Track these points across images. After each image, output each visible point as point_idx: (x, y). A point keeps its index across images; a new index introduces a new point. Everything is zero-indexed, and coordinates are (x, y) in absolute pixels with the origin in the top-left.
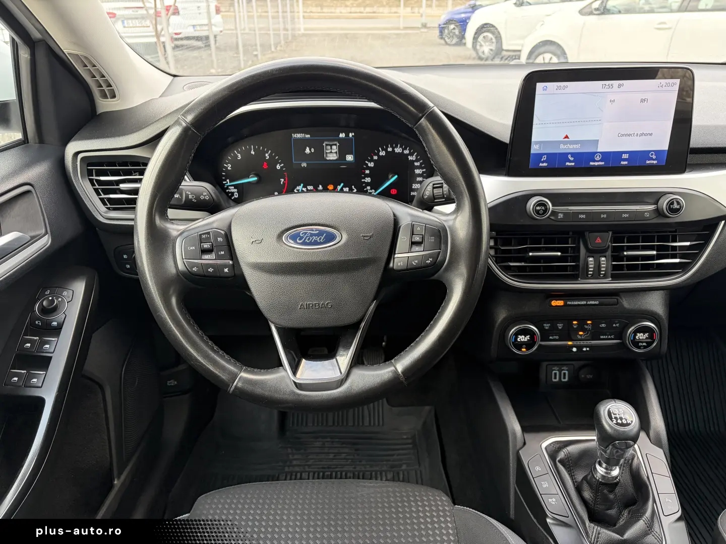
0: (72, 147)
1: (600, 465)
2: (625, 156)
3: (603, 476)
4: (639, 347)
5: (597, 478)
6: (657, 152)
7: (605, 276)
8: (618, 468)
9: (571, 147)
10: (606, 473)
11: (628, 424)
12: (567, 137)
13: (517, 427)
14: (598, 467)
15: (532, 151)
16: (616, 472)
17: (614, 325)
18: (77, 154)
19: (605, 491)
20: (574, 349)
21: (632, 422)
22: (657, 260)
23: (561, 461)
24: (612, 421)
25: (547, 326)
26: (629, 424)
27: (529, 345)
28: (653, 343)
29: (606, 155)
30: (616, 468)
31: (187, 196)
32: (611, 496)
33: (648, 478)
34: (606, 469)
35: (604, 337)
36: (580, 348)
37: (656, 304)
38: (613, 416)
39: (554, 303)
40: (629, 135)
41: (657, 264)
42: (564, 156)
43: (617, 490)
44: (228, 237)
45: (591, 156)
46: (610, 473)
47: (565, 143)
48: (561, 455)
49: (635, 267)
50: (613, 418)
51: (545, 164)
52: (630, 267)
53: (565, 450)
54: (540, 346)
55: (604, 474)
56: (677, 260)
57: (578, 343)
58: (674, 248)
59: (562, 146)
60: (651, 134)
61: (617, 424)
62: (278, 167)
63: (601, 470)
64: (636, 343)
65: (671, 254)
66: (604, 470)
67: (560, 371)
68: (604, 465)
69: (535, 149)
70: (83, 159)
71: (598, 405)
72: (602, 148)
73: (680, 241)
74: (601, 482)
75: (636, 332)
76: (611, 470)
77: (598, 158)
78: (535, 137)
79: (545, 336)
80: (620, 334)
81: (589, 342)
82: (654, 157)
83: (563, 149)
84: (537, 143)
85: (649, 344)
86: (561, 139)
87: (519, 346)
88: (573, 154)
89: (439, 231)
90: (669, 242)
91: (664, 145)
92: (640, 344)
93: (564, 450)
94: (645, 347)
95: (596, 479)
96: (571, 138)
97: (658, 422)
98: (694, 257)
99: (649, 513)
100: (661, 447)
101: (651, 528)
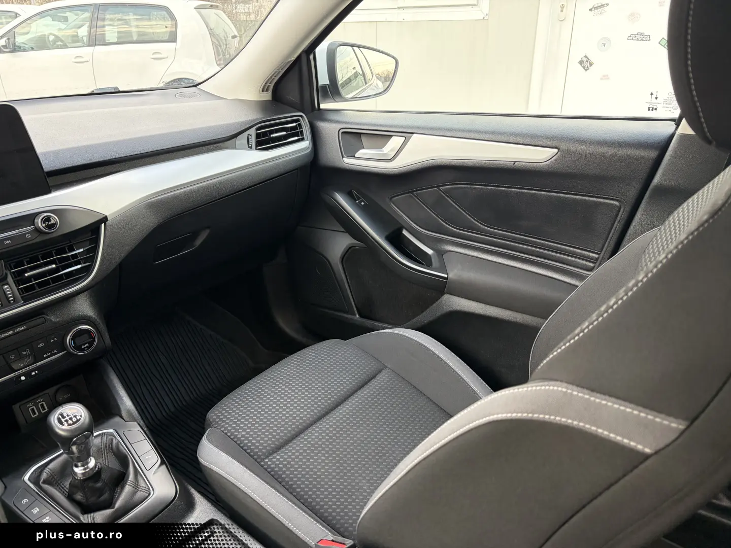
1: (77, 466)
3: (83, 474)
4: (83, 350)
5: (79, 478)
7: (16, 301)
10: (85, 469)
11: (78, 421)
14: (76, 469)
16: (92, 463)
17: (52, 341)
20: (23, 378)
21: (81, 416)
22: (63, 271)
23: (45, 482)
24: (63, 425)
26: (80, 419)
28: (94, 341)
30: (91, 459)
32: (99, 485)
34: (83, 466)
35: (48, 354)
36: (27, 374)
37: (84, 307)
38: (63, 420)
41: (65, 274)
43: (104, 476)
46: (88, 467)
49: (46, 283)
50: (63, 421)
55: (83, 471)
56: (79, 266)
57: (24, 370)
58: (75, 256)
61: (69, 425)
63: (79, 470)
64: (79, 348)
65: (74, 262)
66: (82, 468)
67: (37, 406)
68: (80, 464)
71: (48, 418)
73: (77, 250)
74: (84, 479)
75: (74, 338)
76: (87, 463)
80: (62, 346)
81: (34, 366)
85: (91, 344)
90: (66, 253)
92: (83, 347)
93: (45, 471)
94: (89, 347)
95: (77, 480)
97: (126, 403)
98: (93, 259)
99: (131, 477)
100: (135, 420)
101: (136, 486)
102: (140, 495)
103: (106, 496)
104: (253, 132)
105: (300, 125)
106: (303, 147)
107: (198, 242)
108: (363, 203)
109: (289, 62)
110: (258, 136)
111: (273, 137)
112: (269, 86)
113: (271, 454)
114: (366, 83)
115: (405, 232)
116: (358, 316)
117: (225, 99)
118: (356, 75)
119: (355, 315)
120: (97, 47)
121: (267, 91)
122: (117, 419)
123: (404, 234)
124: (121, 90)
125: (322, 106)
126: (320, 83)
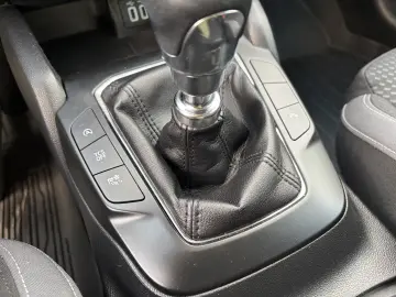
1: (183, 98)
3: (192, 119)
5: (184, 127)
8: (216, 94)
10: (197, 113)
23: (123, 108)
30: (213, 97)
33: (256, 87)
34: (196, 104)
48: (123, 97)
53: (128, 88)
63: (186, 109)
66: (192, 108)
67: (137, 7)
68: (191, 98)
74: (191, 132)
93: (126, 88)
95: (181, 128)
102: (284, 187)
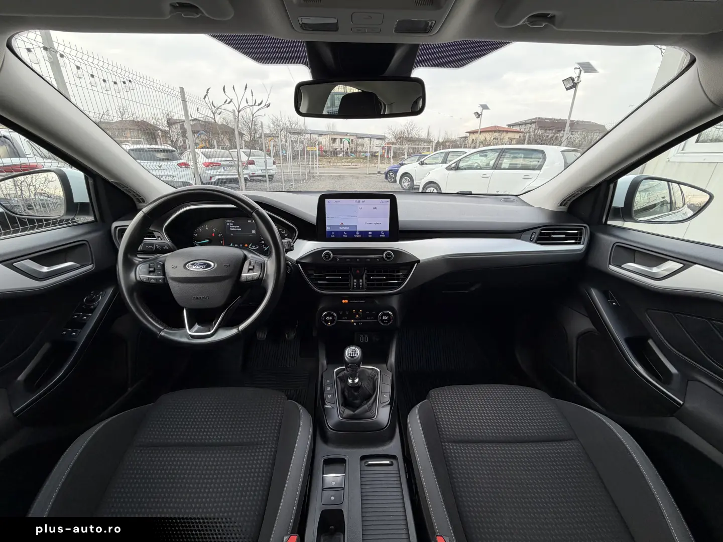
0: (115, 224)
2: (370, 233)
4: (384, 323)
5: (349, 385)
6: (384, 232)
7: (363, 288)
9: (345, 228)
12: (342, 224)
13: (325, 362)
15: (327, 230)
16: (357, 380)
17: (372, 312)
18: (116, 227)
19: (353, 391)
20: (355, 324)
21: (357, 355)
22: (388, 281)
24: (348, 355)
25: (341, 313)
26: (355, 357)
27: (332, 321)
28: (390, 321)
29: (361, 232)
31: (156, 247)
32: (356, 394)
34: (352, 380)
35: (369, 318)
36: (357, 323)
37: (395, 302)
39: (343, 301)
40: (371, 224)
41: (389, 283)
42: (342, 232)
43: (360, 391)
44: (163, 265)
45: (355, 232)
47: (342, 226)
49: (381, 284)
51: (333, 236)
52: (378, 284)
54: (337, 322)
55: (352, 383)
56: (397, 281)
57: (357, 321)
59: (340, 228)
60: (380, 224)
61: (350, 356)
62: (219, 235)
63: (350, 381)
64: (383, 321)
65: (395, 278)
67: (364, 336)
69: (328, 229)
70: (119, 230)
72: (359, 229)
73: (400, 273)
74: (351, 387)
75: (382, 316)
76: (355, 380)
77: (358, 234)
78: (327, 224)
79: (340, 317)
80: (376, 317)
81: (362, 321)
82: (383, 234)
83: (341, 229)
84: (329, 226)
86: (340, 224)
87: (327, 321)
88: (346, 232)
89: (261, 264)
91: (387, 228)
94: (388, 323)
96: (344, 224)
97: (392, 359)
98: (404, 280)
99: (371, 401)
100: (391, 371)
101: (370, 408)
102: (368, 414)
103: (357, 401)
104: (538, 231)
105: (581, 234)
106: (578, 248)
107: (473, 289)
108: (614, 304)
109: (590, 187)
110: (541, 234)
111: (553, 237)
112: (567, 202)
113: (451, 442)
114: (671, 210)
115: (651, 342)
116: (575, 383)
117: (532, 206)
118: (663, 203)
119: (573, 382)
120: (496, 171)
121: (564, 205)
122: (385, 366)
123: (648, 343)
124: (473, 193)
125: (609, 222)
126: (614, 205)
